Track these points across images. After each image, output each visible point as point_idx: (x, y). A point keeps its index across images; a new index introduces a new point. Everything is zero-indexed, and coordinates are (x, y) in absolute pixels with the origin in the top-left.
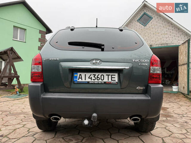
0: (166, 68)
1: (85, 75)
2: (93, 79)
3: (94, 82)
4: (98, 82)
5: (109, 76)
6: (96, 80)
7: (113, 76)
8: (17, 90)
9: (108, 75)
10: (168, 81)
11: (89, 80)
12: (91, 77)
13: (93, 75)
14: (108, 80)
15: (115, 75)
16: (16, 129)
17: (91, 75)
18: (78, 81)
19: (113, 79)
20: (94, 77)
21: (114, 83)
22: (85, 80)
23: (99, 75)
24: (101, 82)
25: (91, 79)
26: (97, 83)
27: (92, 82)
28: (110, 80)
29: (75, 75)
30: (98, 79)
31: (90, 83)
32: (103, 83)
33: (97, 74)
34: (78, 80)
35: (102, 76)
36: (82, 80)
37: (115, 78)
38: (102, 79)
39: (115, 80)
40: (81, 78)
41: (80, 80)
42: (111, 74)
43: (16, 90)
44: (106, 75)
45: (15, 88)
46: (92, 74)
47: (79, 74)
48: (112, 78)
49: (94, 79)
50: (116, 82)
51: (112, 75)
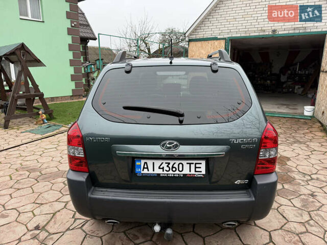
0: (298, 64)
1: (153, 163)
2: (166, 171)
3: (168, 174)
4: (174, 174)
5: (192, 165)
6: (171, 172)
7: (197, 166)
8: (44, 117)
9: (190, 164)
10: (299, 88)
11: (160, 171)
12: (163, 167)
13: (166, 163)
14: (190, 171)
15: (201, 164)
16: (56, 212)
17: (162, 163)
18: (142, 172)
19: (197, 170)
20: (168, 166)
21: (200, 176)
22: (154, 170)
23: (175, 163)
24: (178, 174)
25: (162, 170)
26: (172, 175)
27: (164, 175)
28: (193, 172)
29: (138, 163)
30: (174, 169)
31: (161, 175)
32: (182, 175)
33: (172, 162)
34: (143, 170)
35: (181, 165)
36: (148, 170)
37: (200, 168)
38: (181, 169)
39: (201, 172)
40: (147, 168)
41: (146, 171)
42: (195, 162)
43: (42, 116)
44: (187, 163)
45: (39, 114)
46: (164, 161)
47: (143, 162)
48: (196, 168)
49: (168, 169)
50: (203, 175)
51: (196, 164)
